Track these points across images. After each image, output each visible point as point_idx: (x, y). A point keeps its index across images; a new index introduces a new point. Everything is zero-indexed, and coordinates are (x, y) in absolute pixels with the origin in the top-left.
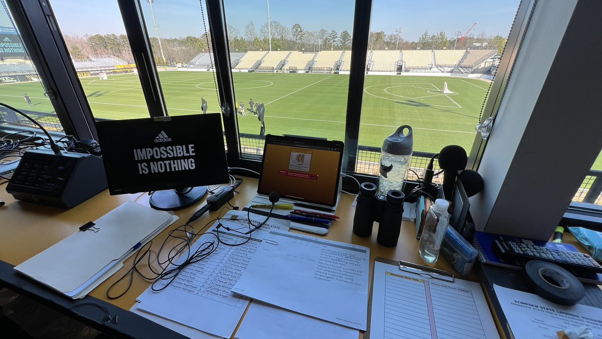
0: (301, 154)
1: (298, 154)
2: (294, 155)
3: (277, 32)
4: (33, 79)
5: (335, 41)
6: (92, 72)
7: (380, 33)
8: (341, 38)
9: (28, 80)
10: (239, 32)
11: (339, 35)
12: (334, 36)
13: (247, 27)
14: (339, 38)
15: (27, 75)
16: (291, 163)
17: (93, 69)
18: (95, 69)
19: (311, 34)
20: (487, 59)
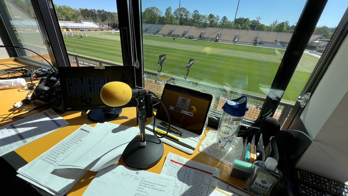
0: (185, 98)
1: (183, 98)
2: (180, 98)
3: (184, 14)
6: (81, 29)
10: (162, 13)
11: (220, 19)
12: (217, 19)
13: (167, 10)
14: (221, 21)
16: (178, 103)
17: (82, 28)
18: (83, 28)
19: (204, 17)
20: (315, 40)
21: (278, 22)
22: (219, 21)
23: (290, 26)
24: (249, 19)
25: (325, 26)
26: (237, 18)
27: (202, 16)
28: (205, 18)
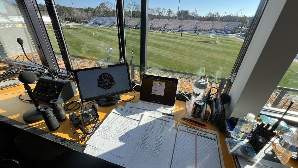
3: (135, 8)
4: (6, 26)
5: (164, 14)
7: (187, 11)
8: (167, 12)
9: (4, 26)
11: (166, 11)
12: (164, 11)
14: (167, 13)
15: (3, 24)
19: (152, 10)
20: (239, 27)
21: (211, 13)
22: (165, 13)
23: (220, 16)
24: (189, 11)
25: (244, 16)
26: (179, 10)
27: (151, 9)
28: (154, 11)
